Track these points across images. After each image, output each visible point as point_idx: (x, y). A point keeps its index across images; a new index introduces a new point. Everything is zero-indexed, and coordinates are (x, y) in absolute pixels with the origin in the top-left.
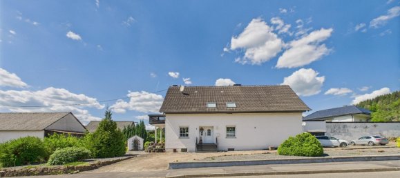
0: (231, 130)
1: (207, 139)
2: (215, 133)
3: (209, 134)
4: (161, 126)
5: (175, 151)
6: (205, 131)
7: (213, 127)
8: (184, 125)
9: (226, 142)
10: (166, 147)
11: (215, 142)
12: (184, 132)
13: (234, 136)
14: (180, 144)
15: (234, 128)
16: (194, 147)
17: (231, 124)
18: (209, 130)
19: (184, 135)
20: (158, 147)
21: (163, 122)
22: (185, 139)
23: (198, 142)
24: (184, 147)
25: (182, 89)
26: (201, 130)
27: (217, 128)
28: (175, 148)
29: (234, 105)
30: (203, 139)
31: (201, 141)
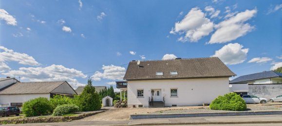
0: (174, 91)
1: (157, 98)
2: (162, 94)
3: (158, 94)
4: (124, 89)
5: (134, 106)
6: (155, 93)
7: (161, 89)
8: (140, 88)
9: (170, 100)
10: (128, 104)
11: (162, 100)
12: (140, 93)
13: (176, 95)
14: (138, 102)
15: (176, 90)
16: (147, 104)
17: (174, 87)
18: (158, 92)
19: (140, 96)
20: (122, 104)
21: (126, 87)
22: (141, 99)
23: (151, 101)
24: (141, 104)
25: (139, 63)
26: (153, 91)
27: (164, 90)
28: (134, 104)
29: (176, 73)
30: (154, 98)
31: (152, 99)
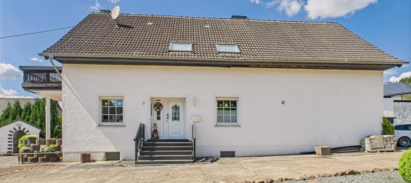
0: (228, 107)
1: (169, 129)
2: (189, 113)
3: (176, 118)
5: (86, 158)
6: (167, 110)
7: (183, 100)
8: (112, 93)
9: (213, 136)
10: (64, 149)
11: (189, 137)
12: (111, 113)
13: (235, 120)
14: (100, 140)
15: (234, 103)
17: (228, 94)
18: (176, 108)
19: (112, 119)
20: (45, 148)
21: (57, 86)
22: (113, 129)
23: (148, 135)
24: (112, 149)
25: (115, 14)
26: (158, 106)
27: (195, 103)
28: (86, 150)
29: (236, 49)
30: (160, 129)
31: (155, 131)
